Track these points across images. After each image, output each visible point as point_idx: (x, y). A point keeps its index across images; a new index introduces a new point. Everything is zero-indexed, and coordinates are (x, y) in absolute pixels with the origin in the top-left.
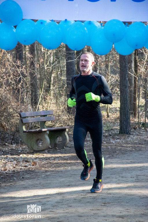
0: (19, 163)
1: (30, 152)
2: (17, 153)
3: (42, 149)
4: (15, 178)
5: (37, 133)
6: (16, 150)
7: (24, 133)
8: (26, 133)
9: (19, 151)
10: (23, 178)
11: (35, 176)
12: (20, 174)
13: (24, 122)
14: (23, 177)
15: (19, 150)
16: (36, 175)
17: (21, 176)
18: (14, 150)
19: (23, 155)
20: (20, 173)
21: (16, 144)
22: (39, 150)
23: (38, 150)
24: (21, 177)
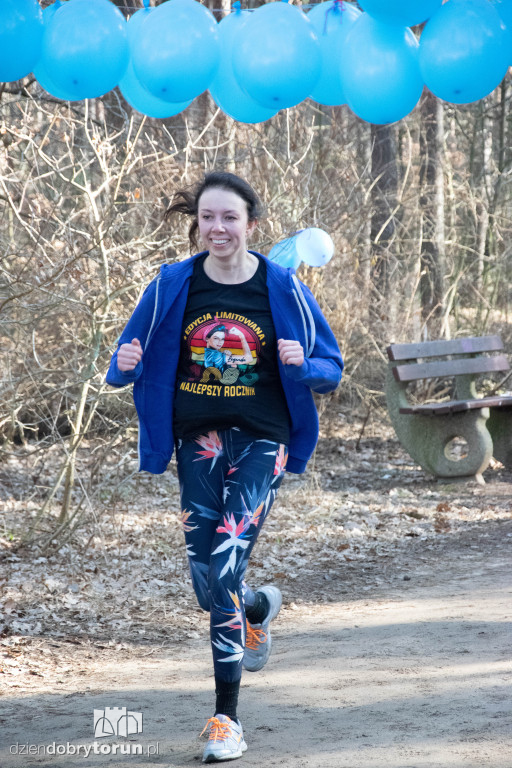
0: (387, 519)
1: (424, 481)
2: (378, 483)
3: (465, 472)
4: (379, 581)
5: (447, 414)
6: (376, 473)
7: (404, 416)
8: (410, 415)
9: (386, 477)
10: (406, 579)
11: (449, 573)
12: (395, 564)
13: (403, 377)
14: (408, 575)
15: (385, 473)
16: (452, 568)
17: (400, 570)
18: (368, 471)
19: (400, 491)
20: (396, 561)
21: (372, 451)
22: (455, 474)
23: (450, 474)
24: (401, 577)
